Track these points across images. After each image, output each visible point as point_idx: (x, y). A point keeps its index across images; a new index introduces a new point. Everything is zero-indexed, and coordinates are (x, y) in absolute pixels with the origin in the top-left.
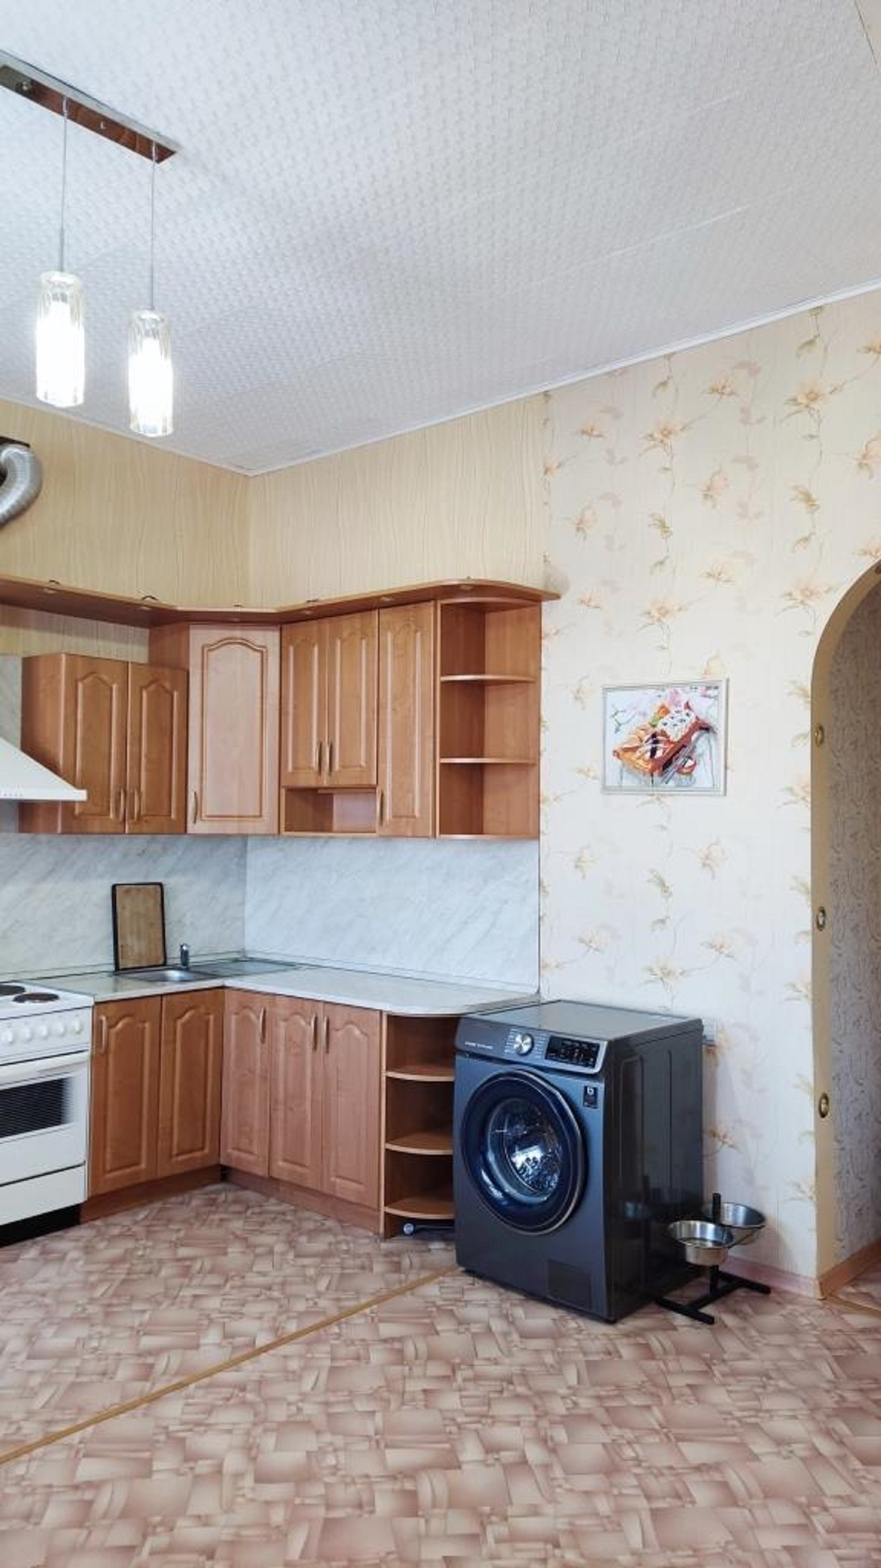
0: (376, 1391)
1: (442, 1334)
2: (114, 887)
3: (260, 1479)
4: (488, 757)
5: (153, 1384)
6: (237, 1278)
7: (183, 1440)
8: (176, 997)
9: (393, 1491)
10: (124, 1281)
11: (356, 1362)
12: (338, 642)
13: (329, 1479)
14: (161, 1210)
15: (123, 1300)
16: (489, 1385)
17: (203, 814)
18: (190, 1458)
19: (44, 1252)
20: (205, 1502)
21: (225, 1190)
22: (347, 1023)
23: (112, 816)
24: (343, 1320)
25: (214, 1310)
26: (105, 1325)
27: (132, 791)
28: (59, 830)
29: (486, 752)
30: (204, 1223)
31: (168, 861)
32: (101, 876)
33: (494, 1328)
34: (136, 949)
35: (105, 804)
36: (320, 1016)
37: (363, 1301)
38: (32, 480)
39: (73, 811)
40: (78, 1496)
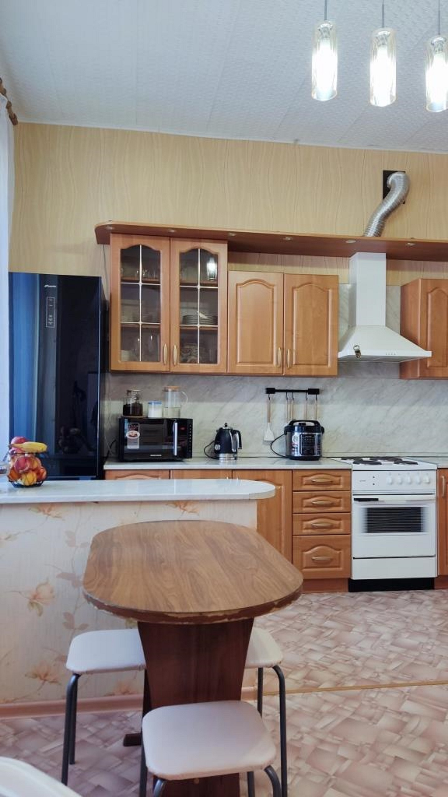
26: (437, 640)
28: (418, 377)
38: (404, 188)
39: (426, 365)
40: (400, 717)
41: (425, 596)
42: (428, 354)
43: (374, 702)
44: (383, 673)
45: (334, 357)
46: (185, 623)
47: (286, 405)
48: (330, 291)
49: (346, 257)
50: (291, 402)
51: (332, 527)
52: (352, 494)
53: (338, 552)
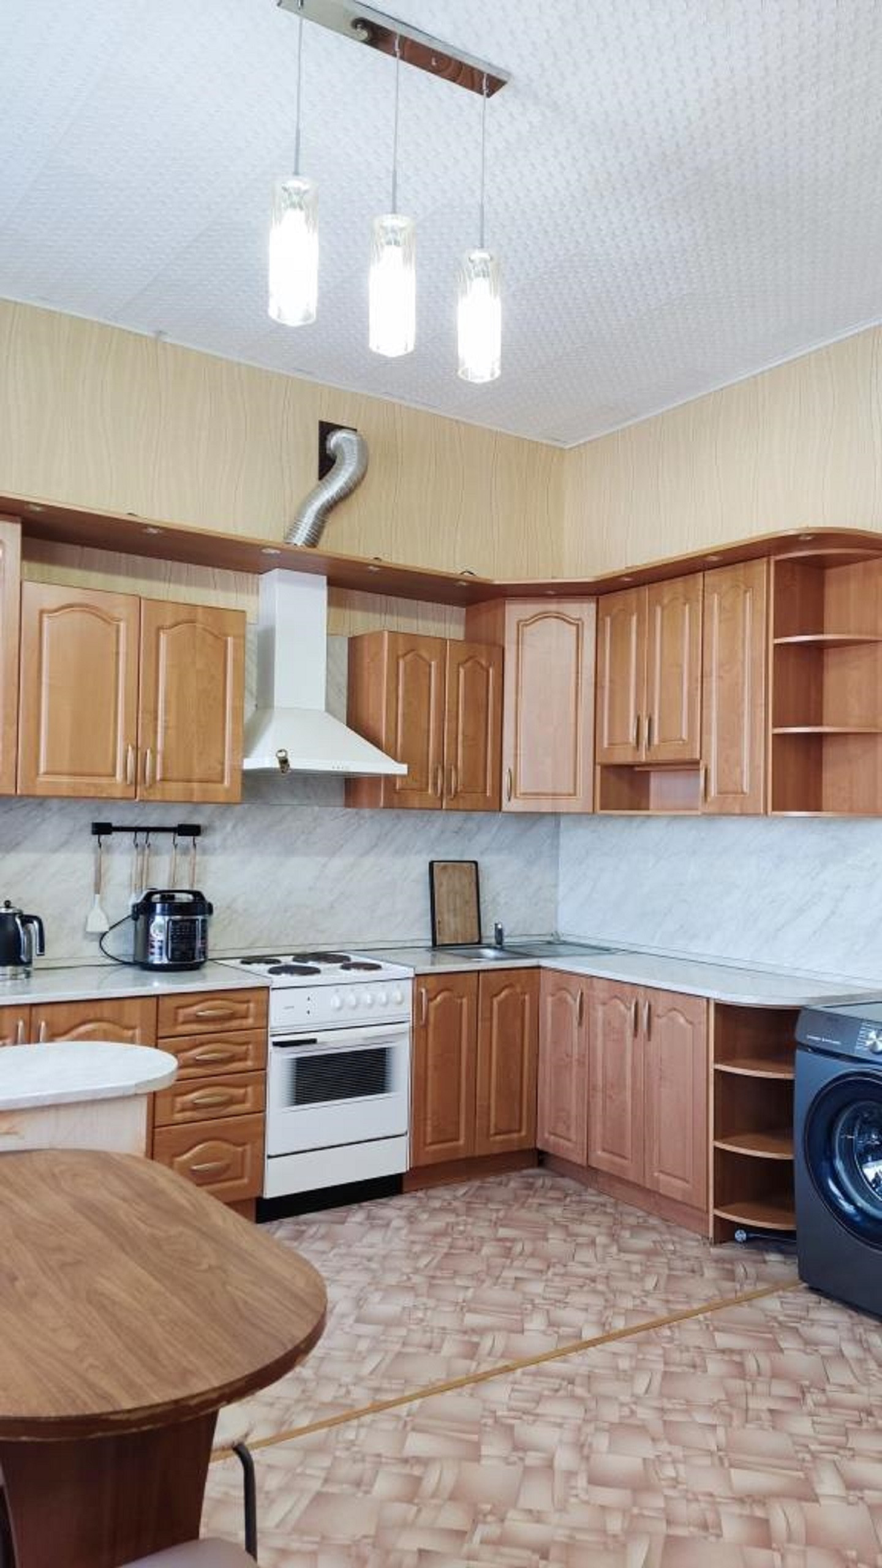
0: (715, 1404)
1: (786, 1352)
2: (431, 864)
3: (594, 1481)
4: (828, 725)
5: (479, 1364)
6: (558, 1266)
7: (511, 1428)
8: (494, 974)
9: (741, 1516)
10: (447, 1255)
11: (692, 1370)
12: (659, 610)
13: (670, 1492)
14: (480, 1188)
15: (446, 1274)
16: (847, 1415)
17: (518, 792)
18: (519, 1447)
19: (369, 1217)
20: (536, 1496)
21: (544, 1176)
22: (670, 1010)
23: (430, 791)
24: (675, 1323)
25: (539, 1295)
26: (429, 1296)
27: (449, 767)
28: (382, 804)
29: (825, 721)
30: (523, 1206)
31: (483, 839)
32: (419, 852)
33: (846, 1352)
34: (453, 926)
35: (424, 780)
36: (641, 1001)
37: (696, 1306)
38: (360, 462)
39: (395, 785)
40: (406, 1470)
41: (392, 1210)
42: (402, 769)
43: (355, 1449)
44: (355, 1384)
45: (236, 768)
46: (145, 1428)
47: (135, 859)
48: (230, 640)
49: (255, 572)
50: (144, 849)
51: (231, 1101)
52: (270, 1034)
53: (240, 1149)
